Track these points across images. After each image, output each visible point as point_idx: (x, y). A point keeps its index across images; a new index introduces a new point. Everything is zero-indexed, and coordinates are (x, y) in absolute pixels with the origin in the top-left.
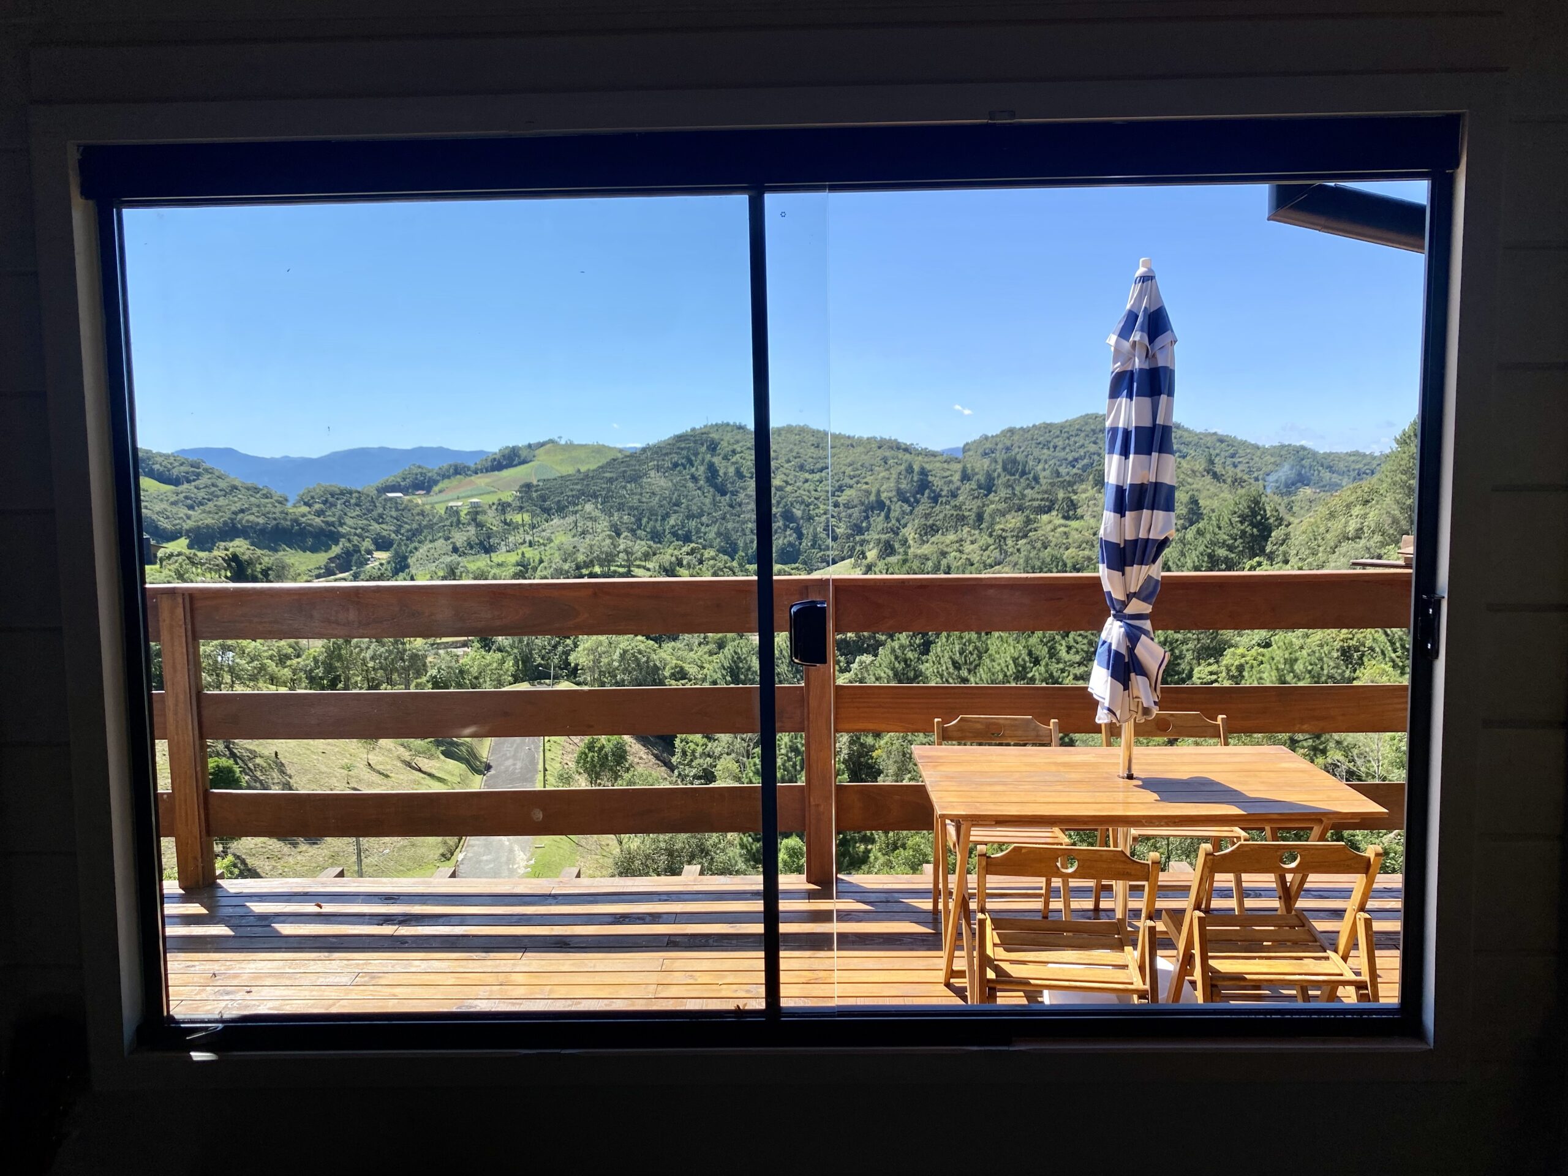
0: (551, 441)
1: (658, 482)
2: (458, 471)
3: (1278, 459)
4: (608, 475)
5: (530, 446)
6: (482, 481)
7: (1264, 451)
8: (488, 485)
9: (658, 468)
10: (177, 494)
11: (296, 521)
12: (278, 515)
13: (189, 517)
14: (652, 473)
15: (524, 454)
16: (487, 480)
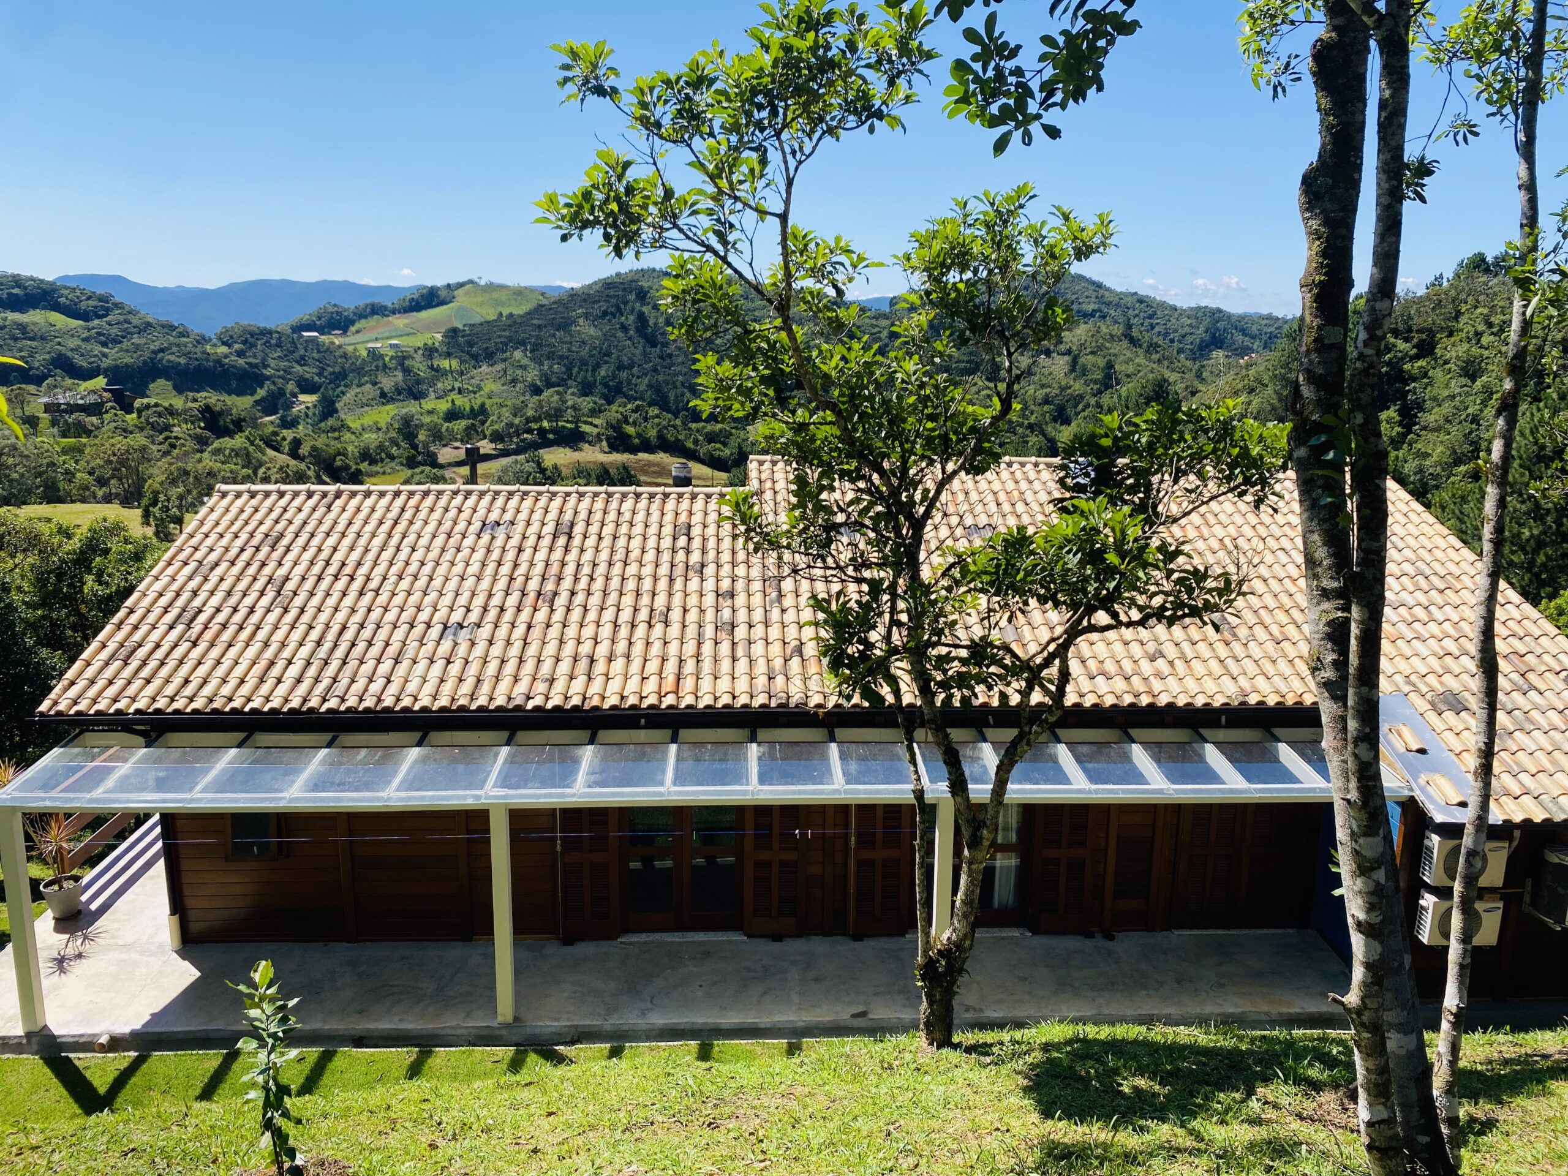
0: (471, 282)
1: (586, 330)
2: (377, 310)
3: (1194, 322)
4: (535, 322)
5: (449, 285)
6: (400, 322)
7: (1182, 313)
8: (406, 326)
9: (586, 316)
10: (89, 330)
11: (218, 362)
12: (199, 355)
13: (105, 355)
14: (581, 321)
15: (443, 294)
16: (406, 321)
